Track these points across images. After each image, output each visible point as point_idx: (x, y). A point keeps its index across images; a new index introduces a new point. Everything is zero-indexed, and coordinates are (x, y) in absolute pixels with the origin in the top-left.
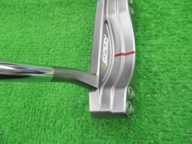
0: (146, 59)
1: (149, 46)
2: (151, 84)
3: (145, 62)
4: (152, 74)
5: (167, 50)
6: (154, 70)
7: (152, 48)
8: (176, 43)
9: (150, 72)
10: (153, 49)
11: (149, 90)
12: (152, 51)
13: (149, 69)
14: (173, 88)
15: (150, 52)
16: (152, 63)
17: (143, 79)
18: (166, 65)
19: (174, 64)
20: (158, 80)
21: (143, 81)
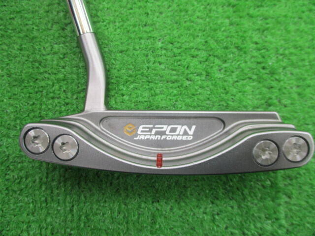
0: (257, 43)
1: (261, 18)
2: (265, 90)
3: (255, 49)
4: (267, 71)
5: (292, 27)
6: (270, 64)
7: (267, 24)
8: (307, 13)
9: (264, 68)
10: (268, 26)
11: (262, 99)
12: (267, 29)
13: (263, 62)
14: (299, 94)
15: (264, 31)
16: (268, 50)
17: (251, 81)
18: (291, 54)
19: (303, 52)
20: (277, 82)
21: (252, 84)
